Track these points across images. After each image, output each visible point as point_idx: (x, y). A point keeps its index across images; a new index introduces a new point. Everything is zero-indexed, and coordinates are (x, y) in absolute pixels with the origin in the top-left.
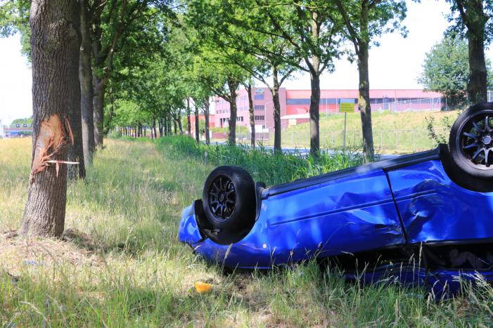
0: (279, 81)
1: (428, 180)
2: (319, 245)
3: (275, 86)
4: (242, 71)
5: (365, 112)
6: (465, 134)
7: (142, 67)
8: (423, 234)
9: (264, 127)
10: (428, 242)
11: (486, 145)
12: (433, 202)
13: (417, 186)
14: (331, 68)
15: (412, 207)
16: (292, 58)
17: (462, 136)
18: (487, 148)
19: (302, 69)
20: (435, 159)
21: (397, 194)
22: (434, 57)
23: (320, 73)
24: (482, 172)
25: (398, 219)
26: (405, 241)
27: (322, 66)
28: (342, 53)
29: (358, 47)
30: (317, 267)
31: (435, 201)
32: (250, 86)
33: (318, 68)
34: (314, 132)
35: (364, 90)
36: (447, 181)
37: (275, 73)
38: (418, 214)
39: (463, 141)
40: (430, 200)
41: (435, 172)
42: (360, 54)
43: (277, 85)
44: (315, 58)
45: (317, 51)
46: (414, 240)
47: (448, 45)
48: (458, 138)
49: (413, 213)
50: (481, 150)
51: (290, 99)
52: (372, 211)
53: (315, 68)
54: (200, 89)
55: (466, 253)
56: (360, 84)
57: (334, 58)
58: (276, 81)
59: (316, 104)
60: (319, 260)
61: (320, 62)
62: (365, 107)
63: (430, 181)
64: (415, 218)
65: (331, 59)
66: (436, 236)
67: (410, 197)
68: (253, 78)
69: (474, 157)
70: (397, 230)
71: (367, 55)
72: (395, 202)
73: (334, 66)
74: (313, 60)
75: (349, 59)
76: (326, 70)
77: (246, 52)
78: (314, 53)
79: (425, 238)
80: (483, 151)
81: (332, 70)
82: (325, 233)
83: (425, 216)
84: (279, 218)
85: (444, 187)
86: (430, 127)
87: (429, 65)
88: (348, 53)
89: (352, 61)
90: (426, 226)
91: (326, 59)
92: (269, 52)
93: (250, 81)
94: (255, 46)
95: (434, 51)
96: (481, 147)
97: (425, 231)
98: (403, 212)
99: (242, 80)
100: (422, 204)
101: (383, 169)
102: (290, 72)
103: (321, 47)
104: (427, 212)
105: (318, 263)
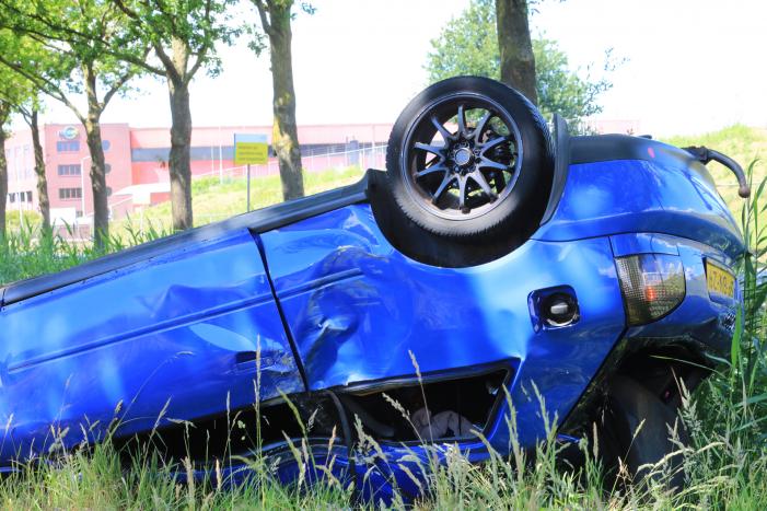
0: (100, 100)
1: (343, 248)
2: (118, 408)
3: (92, 111)
4: (15, 79)
5: (288, 159)
6: (419, 145)
8: (339, 366)
9: (79, 214)
10: (351, 384)
11: (462, 167)
12: (357, 296)
13: (322, 263)
14: (213, 66)
15: (314, 310)
16: (122, 42)
17: (412, 151)
18: (464, 174)
19: (151, 70)
20: (359, 203)
21: (281, 281)
22: (448, 46)
23: (189, 77)
24: (453, 225)
25: (284, 336)
26: (302, 385)
27: (193, 60)
28: (237, 33)
29: (268, 14)
30: (115, 457)
31: (360, 294)
32: (35, 114)
33: (185, 66)
34: (181, 211)
35: (285, 111)
36: (384, 249)
37: (91, 81)
38: (326, 324)
39: (415, 162)
40: (351, 291)
41: (358, 229)
42: (273, 32)
43: (96, 109)
44: (176, 43)
45: (179, 26)
46: (321, 382)
47: (476, 21)
48: (403, 155)
49: (317, 322)
50: (452, 177)
51: (140, 149)
52: (228, 324)
53: (179, 66)
55: (446, 415)
56: (276, 99)
57: (218, 43)
58: (93, 99)
59: (182, 147)
60: (118, 442)
61: (189, 52)
62: (288, 149)
63: (348, 250)
64: (321, 332)
65: (211, 46)
66: (367, 371)
67: (309, 288)
68: (42, 95)
69: (437, 195)
70: (284, 361)
71: (289, 35)
72: (277, 301)
73: (219, 63)
74: (174, 50)
75: (252, 45)
76: (202, 70)
77: (19, 30)
78: (174, 32)
79: (346, 378)
80: (455, 180)
81: (217, 71)
82: (130, 379)
83: (342, 328)
84: (29, 354)
85: (378, 262)
87: (440, 66)
88: (249, 31)
89: (258, 50)
90: (346, 349)
91: (201, 44)
92: (71, 32)
93: (35, 102)
94: (37, 17)
95: (449, 35)
96: (452, 172)
97: (343, 361)
98: (295, 323)
99: (15, 99)
100: (335, 301)
101: (251, 231)
102: (124, 79)
103: (190, 19)
104: (345, 318)
105: (117, 448)
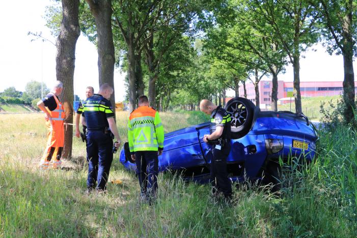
3: (256, 81)
7: (183, 71)
11: (236, 117)
21: (201, 140)
26: (206, 162)
33: (277, 71)
35: (297, 83)
37: (256, 74)
42: (294, 63)
50: (234, 119)
51: (286, 88)
54: (219, 83)
56: (294, 81)
61: (278, 67)
62: (297, 94)
71: (299, 64)
72: (200, 144)
76: (280, 72)
81: (284, 72)
86: (322, 107)
101: (196, 129)
